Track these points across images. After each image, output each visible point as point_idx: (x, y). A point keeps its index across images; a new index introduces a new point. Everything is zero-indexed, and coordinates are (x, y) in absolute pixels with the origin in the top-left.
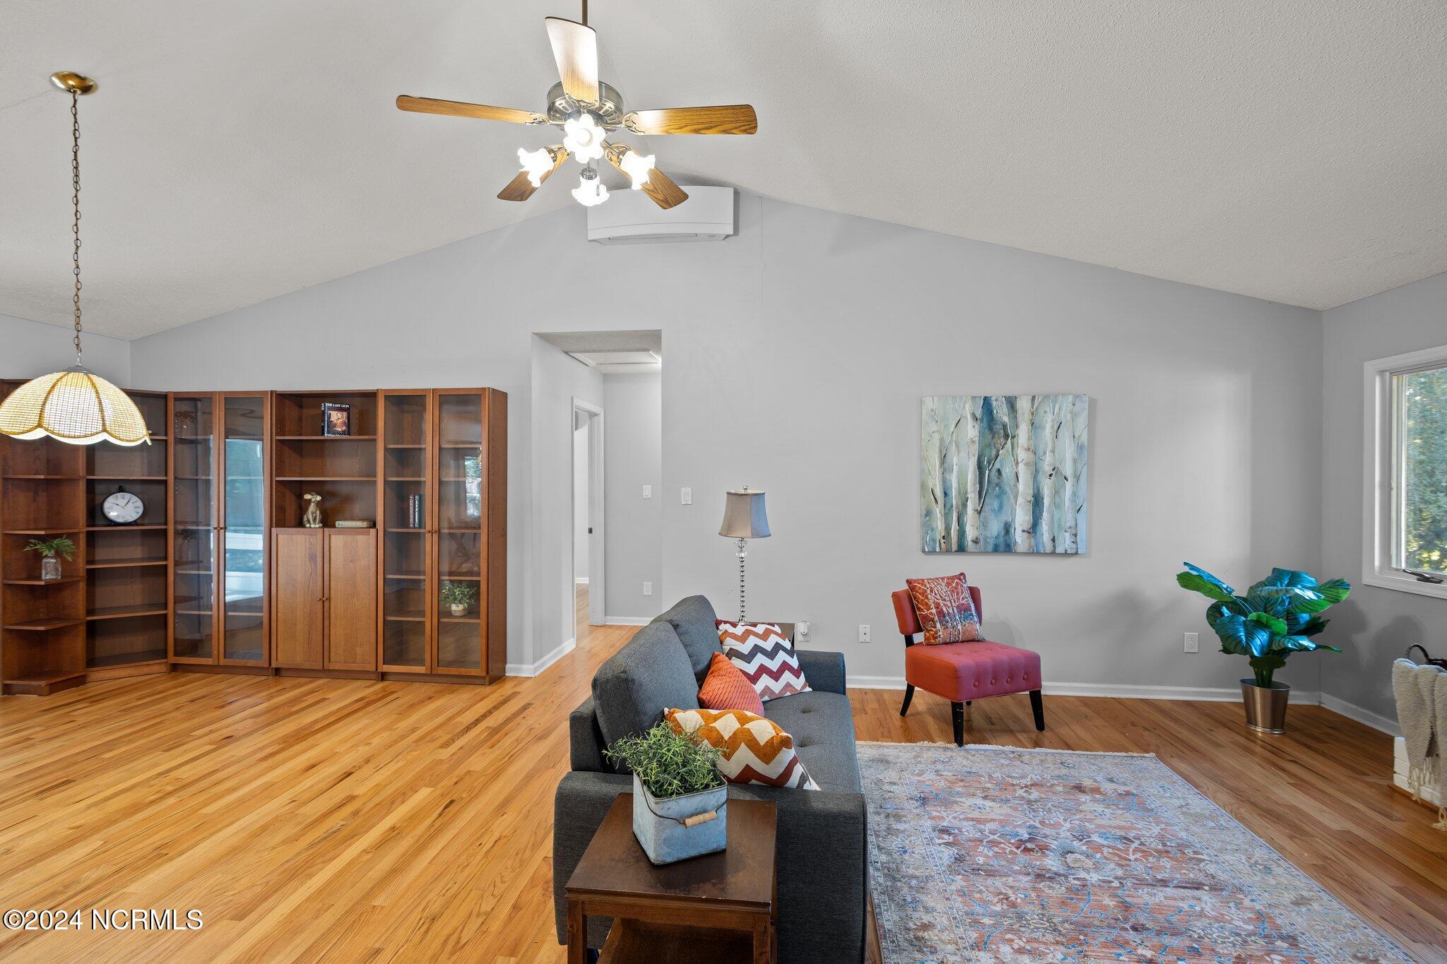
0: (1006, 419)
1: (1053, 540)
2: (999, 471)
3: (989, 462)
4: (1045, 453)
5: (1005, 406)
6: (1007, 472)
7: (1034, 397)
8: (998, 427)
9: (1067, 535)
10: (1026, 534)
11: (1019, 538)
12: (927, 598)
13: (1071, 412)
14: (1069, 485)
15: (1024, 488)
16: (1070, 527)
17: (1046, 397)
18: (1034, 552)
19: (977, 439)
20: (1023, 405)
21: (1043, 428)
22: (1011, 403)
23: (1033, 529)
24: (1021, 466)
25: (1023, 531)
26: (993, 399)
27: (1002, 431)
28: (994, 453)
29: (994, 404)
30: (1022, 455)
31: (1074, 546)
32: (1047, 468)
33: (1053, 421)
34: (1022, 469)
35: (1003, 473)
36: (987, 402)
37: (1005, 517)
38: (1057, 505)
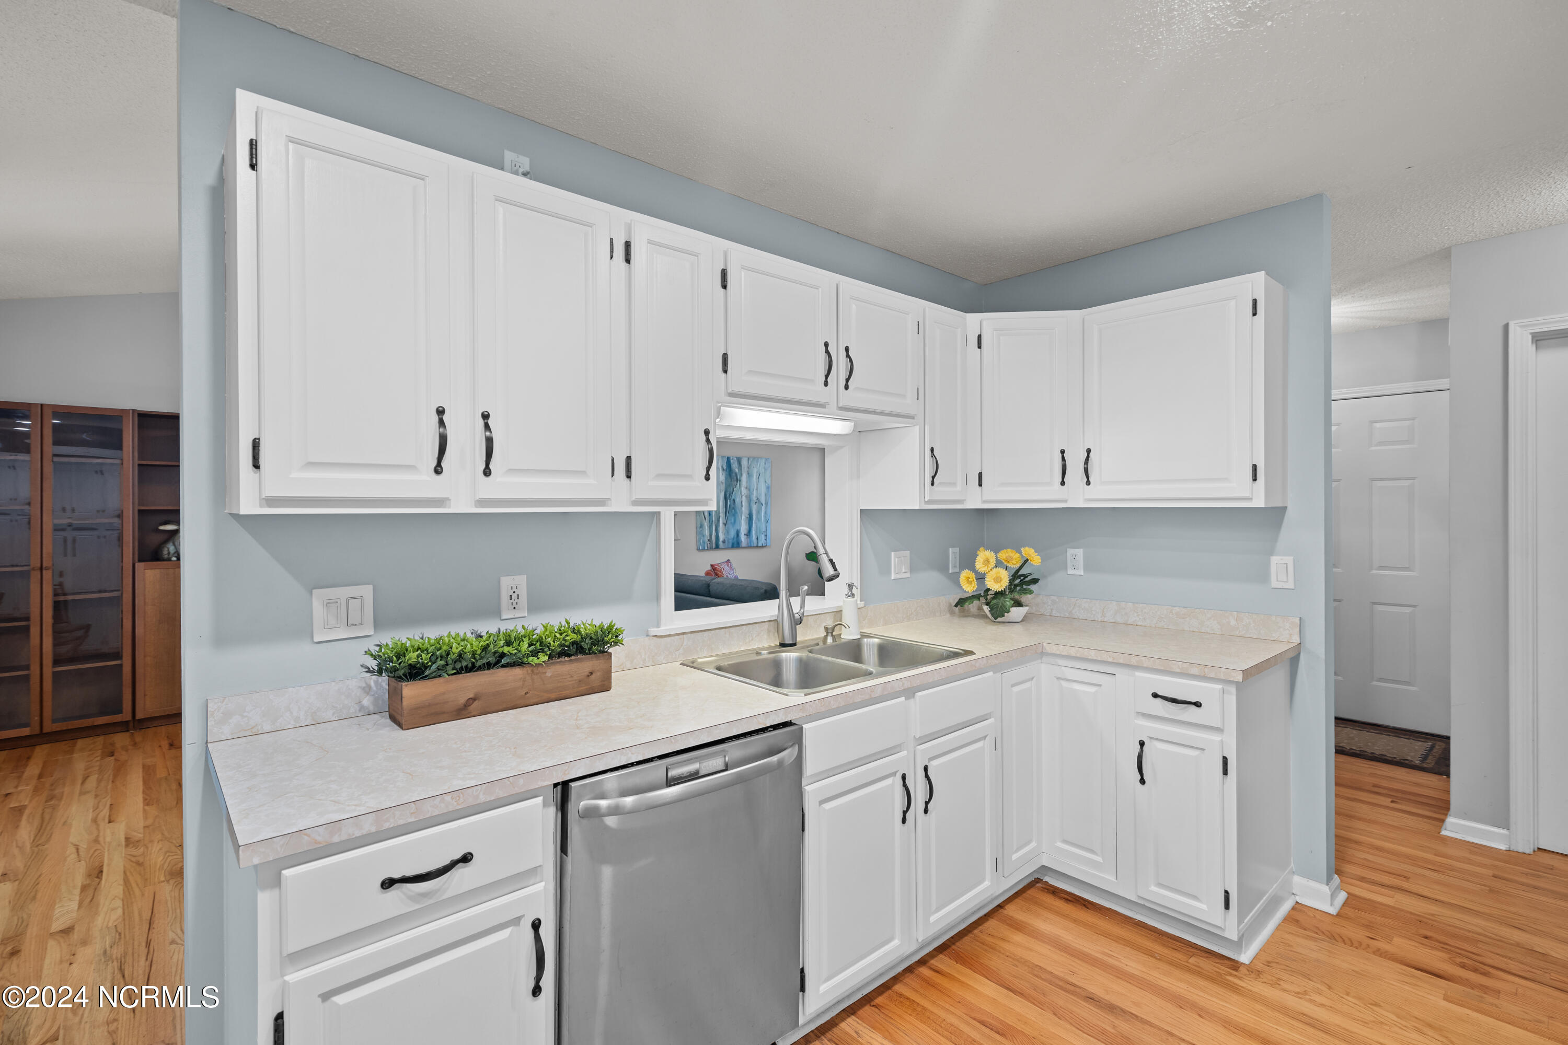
0: (737, 470)
1: (757, 539)
2: (734, 500)
3: (729, 495)
4: (753, 490)
5: (736, 463)
6: (737, 500)
7: (749, 459)
8: (734, 474)
9: (763, 535)
10: (746, 536)
11: (743, 538)
12: (723, 574)
13: (764, 468)
14: (763, 508)
15: (745, 510)
16: (764, 532)
17: (754, 458)
18: (749, 547)
19: (724, 481)
20: (744, 462)
21: (753, 476)
22: (739, 461)
23: (749, 534)
24: (744, 497)
25: (745, 535)
26: (731, 458)
27: (735, 478)
28: (732, 489)
29: (732, 461)
30: (744, 491)
31: (765, 541)
32: (754, 499)
33: (757, 472)
34: (744, 499)
35: (736, 501)
36: (728, 459)
37: (737, 527)
38: (759, 519)
